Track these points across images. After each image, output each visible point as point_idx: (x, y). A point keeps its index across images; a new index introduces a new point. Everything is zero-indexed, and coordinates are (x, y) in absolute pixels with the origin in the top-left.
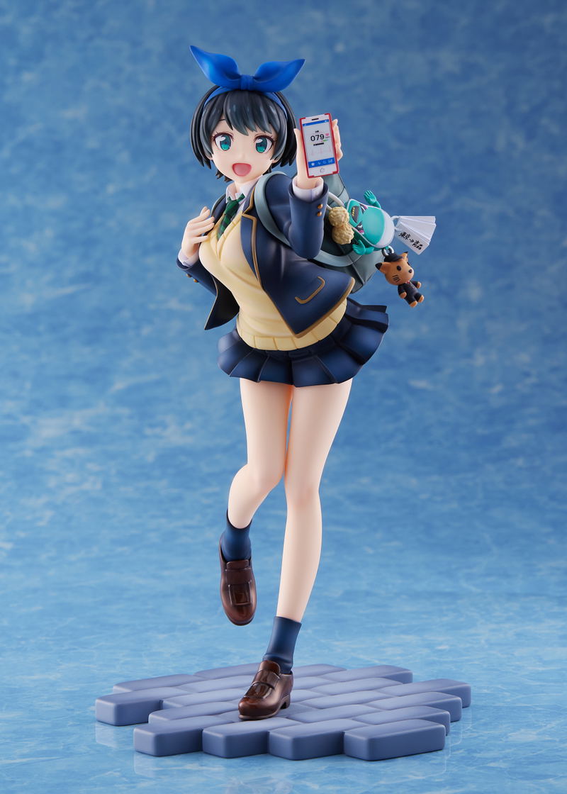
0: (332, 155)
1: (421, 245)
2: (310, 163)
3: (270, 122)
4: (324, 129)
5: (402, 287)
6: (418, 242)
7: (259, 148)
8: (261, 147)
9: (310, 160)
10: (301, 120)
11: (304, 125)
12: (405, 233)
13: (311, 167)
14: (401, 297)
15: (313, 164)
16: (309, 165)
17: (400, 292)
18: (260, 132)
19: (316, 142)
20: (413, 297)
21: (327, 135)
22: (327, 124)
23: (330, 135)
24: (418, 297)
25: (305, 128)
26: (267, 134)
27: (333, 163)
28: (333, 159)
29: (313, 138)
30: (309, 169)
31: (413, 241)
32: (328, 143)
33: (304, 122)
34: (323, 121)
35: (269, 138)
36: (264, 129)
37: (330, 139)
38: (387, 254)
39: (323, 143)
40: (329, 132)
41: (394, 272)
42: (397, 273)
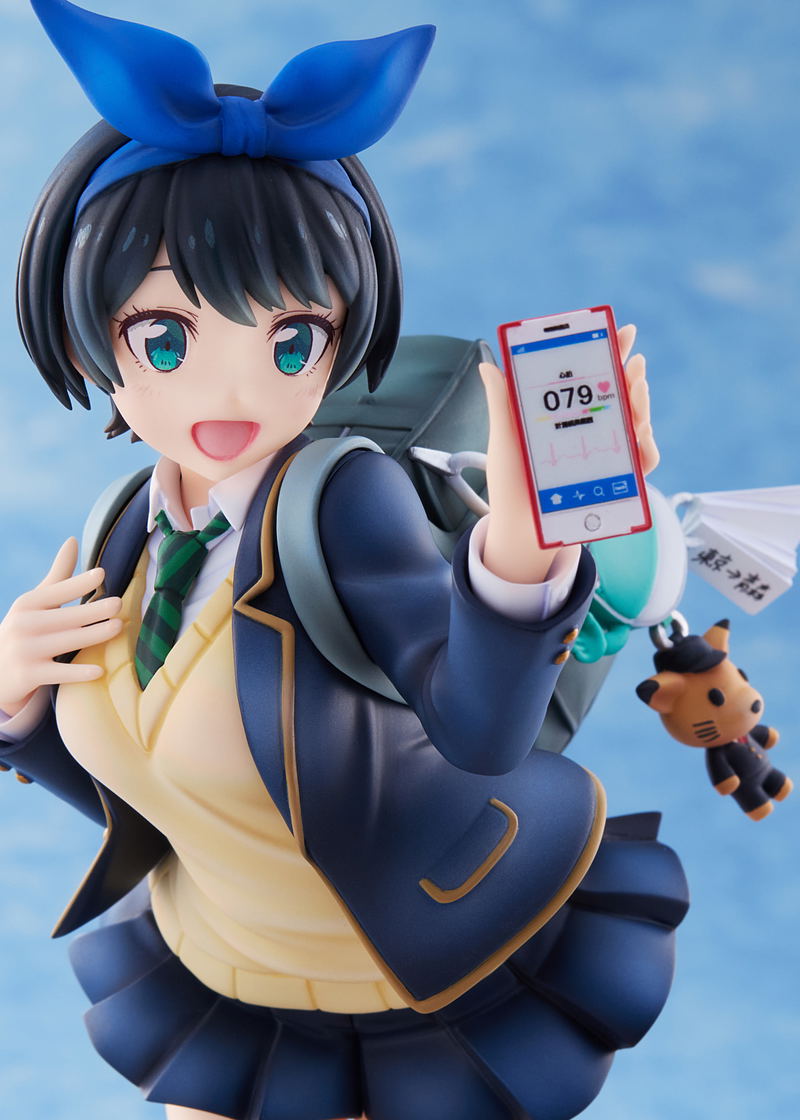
0: (623, 466)
1: (765, 588)
2: (546, 495)
3: (329, 271)
4: (591, 363)
5: (723, 758)
6: (753, 579)
7: (283, 360)
8: (290, 354)
9: (543, 482)
10: (503, 330)
11: (516, 349)
12: (713, 553)
13: (549, 508)
14: (723, 792)
15: (557, 499)
16: (542, 502)
17: (718, 776)
18: (293, 306)
19: (565, 413)
20: (760, 790)
21: (604, 386)
22: (602, 347)
23: (613, 389)
24: (775, 785)
25: (520, 361)
26: (317, 310)
27: (631, 493)
28: (629, 478)
29: (550, 401)
30: (545, 519)
31: (738, 575)
32: (609, 417)
33: (515, 338)
34: (585, 337)
35: (320, 321)
36: (309, 296)
37: (615, 403)
38: (668, 643)
39: (589, 420)
40: (610, 377)
41: (700, 711)
42: (709, 712)
